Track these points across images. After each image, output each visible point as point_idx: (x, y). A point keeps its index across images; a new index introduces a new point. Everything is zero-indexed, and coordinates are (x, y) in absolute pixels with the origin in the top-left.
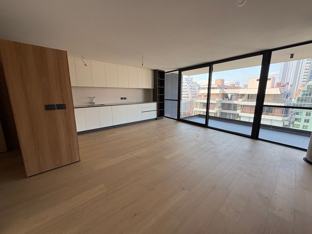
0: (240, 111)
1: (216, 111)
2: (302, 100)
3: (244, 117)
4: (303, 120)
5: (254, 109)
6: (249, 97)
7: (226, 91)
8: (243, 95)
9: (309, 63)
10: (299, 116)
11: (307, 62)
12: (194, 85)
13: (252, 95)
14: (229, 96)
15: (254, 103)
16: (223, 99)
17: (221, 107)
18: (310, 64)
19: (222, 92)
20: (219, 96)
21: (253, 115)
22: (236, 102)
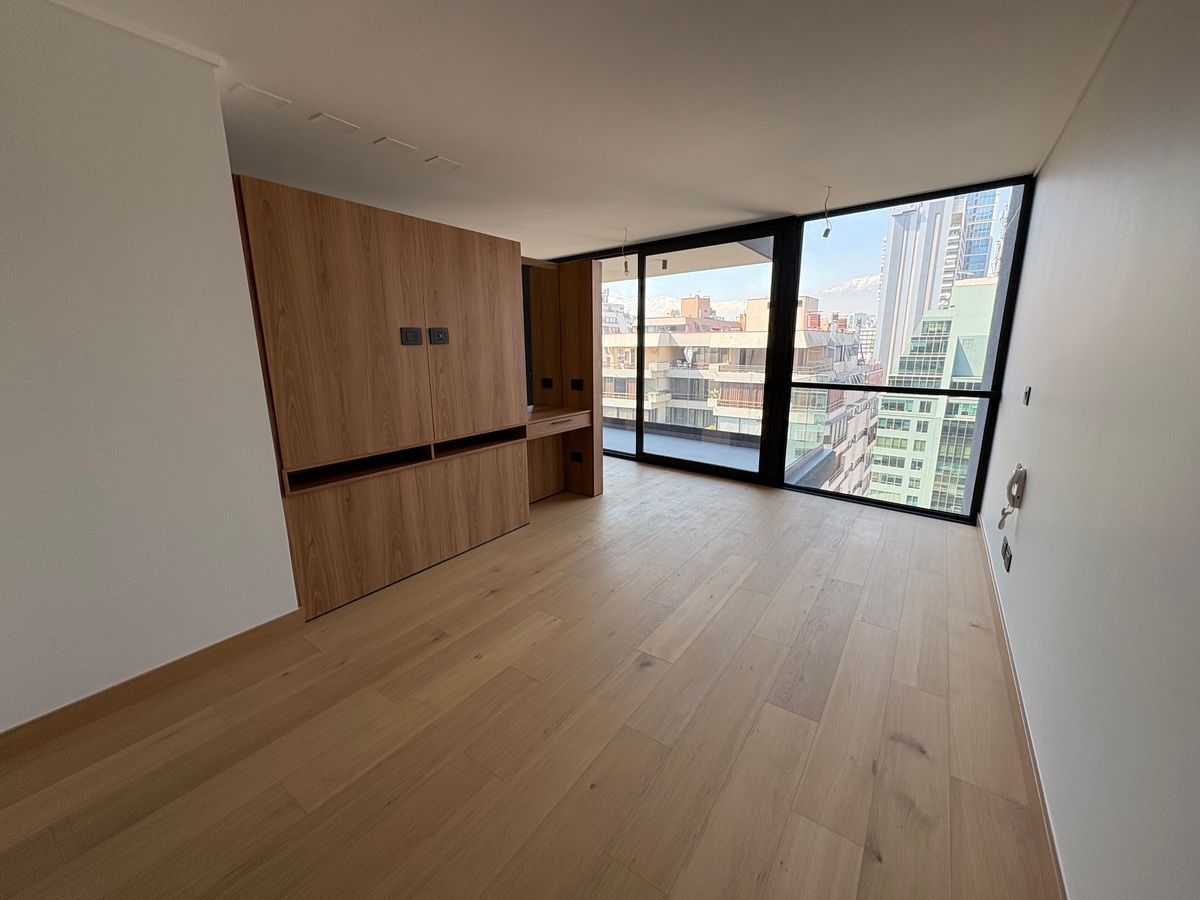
0: (716, 400)
1: (653, 403)
2: (910, 367)
3: (731, 419)
4: (913, 426)
5: (761, 393)
6: (744, 357)
7: (681, 340)
8: (723, 352)
9: (954, 253)
10: (906, 412)
11: (950, 247)
12: (614, 315)
13: (753, 350)
14: (689, 355)
15: (760, 378)
16: (674, 364)
17: (667, 392)
18: (955, 256)
19: (668, 340)
20: (658, 356)
21: (759, 414)
22: (704, 374)
